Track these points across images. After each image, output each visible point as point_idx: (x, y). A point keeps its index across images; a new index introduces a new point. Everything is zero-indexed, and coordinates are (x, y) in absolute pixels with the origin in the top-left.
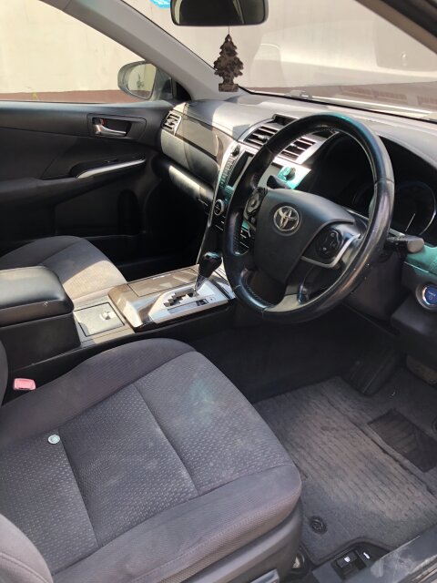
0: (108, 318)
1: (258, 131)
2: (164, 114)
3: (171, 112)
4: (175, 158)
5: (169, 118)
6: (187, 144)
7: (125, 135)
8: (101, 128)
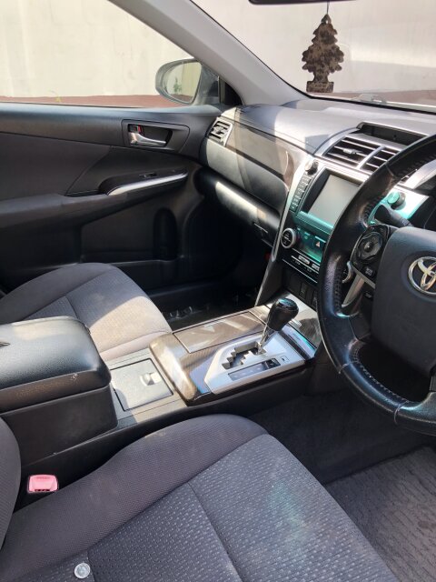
0: (151, 383)
1: (341, 144)
2: (210, 120)
3: (218, 119)
4: (224, 173)
5: (216, 125)
6: (242, 158)
7: (165, 145)
8: (137, 137)
